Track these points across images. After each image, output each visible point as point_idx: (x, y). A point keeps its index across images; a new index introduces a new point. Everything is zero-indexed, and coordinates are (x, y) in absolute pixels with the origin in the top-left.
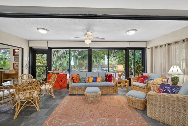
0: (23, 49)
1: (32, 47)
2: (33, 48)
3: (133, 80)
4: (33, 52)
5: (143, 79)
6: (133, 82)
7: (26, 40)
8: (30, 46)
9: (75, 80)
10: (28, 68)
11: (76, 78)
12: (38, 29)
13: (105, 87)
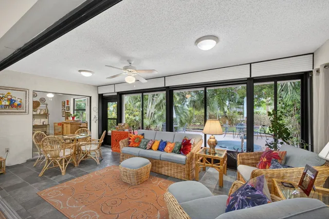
0: (90, 97)
1: (102, 94)
2: (104, 95)
3: (243, 159)
4: (104, 100)
5: (265, 160)
6: (243, 163)
7: (95, 86)
8: (100, 93)
9: (131, 143)
10: (97, 122)
11: (134, 139)
12: (80, 71)
13: (170, 163)
